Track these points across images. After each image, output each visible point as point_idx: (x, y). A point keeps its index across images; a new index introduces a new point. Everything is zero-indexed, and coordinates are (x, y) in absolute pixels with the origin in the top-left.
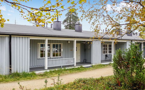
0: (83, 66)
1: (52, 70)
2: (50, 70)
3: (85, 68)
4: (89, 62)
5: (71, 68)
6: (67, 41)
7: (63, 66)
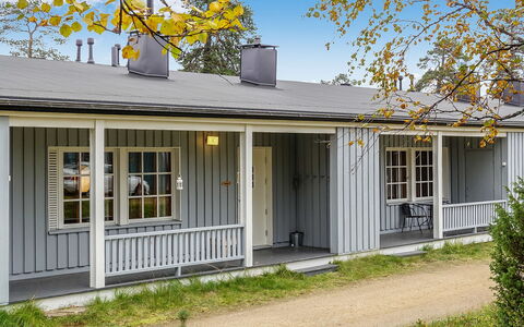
0: (292, 267)
2: (120, 291)
4: (317, 245)
5: (226, 277)
6: (205, 135)
7: (186, 271)
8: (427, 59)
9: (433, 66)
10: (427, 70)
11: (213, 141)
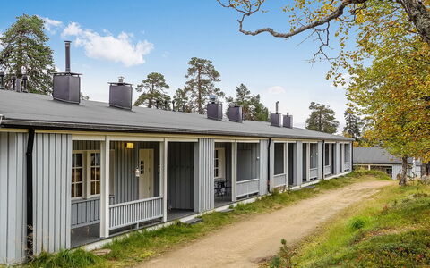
0: (183, 220)
1: (120, 238)
2: (115, 239)
3: (188, 225)
4: (183, 208)
5: (156, 228)
6: (126, 143)
7: (141, 224)
8: (142, 85)
9: (146, 90)
10: (142, 93)
11: (130, 146)
